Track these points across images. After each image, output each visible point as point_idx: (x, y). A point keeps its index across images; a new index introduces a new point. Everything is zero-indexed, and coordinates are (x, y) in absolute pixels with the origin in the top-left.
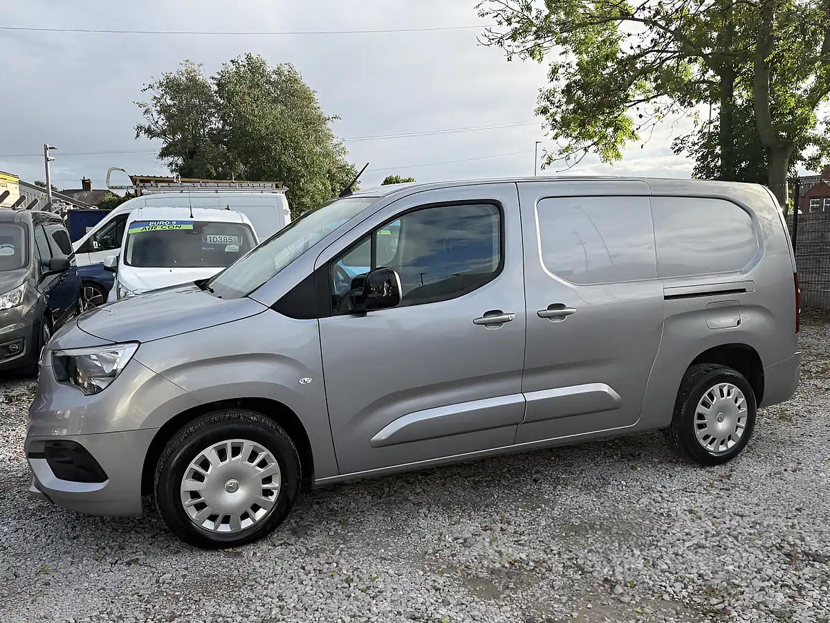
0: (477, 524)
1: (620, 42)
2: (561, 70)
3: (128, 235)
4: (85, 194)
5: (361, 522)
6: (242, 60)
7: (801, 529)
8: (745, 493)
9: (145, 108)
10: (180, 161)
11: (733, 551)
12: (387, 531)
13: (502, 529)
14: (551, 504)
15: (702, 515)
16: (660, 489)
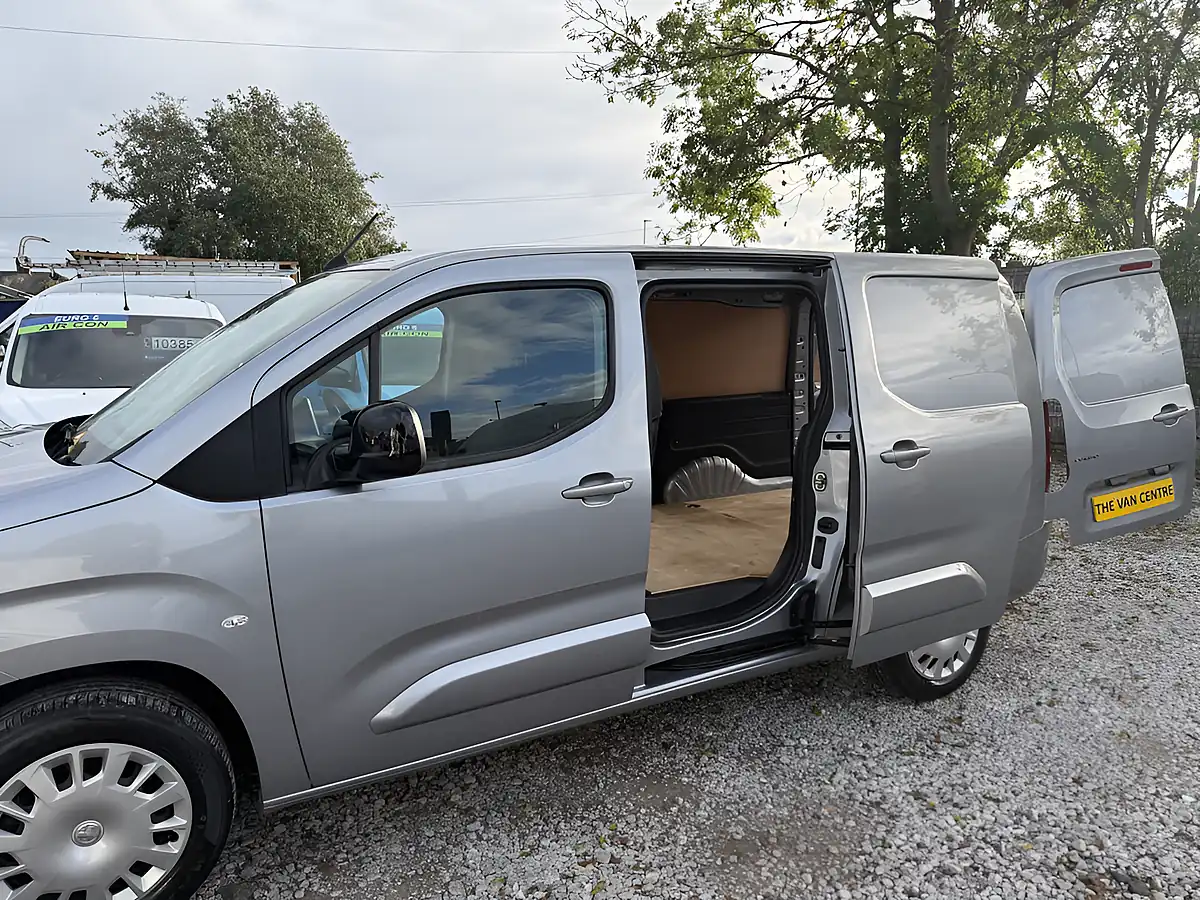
0: (569, 850)
1: (758, 82)
2: (680, 119)
3: (18, 337)
4: (21, 279)
5: (360, 860)
6: (245, 95)
7: (1092, 822)
8: (991, 751)
9: (105, 159)
10: (158, 234)
11: (998, 878)
12: (405, 878)
13: (613, 860)
14: (693, 793)
15: (935, 800)
16: (862, 751)
